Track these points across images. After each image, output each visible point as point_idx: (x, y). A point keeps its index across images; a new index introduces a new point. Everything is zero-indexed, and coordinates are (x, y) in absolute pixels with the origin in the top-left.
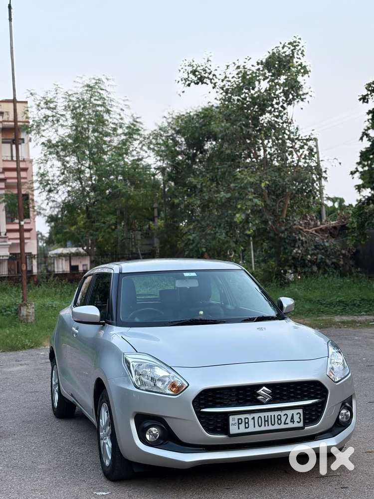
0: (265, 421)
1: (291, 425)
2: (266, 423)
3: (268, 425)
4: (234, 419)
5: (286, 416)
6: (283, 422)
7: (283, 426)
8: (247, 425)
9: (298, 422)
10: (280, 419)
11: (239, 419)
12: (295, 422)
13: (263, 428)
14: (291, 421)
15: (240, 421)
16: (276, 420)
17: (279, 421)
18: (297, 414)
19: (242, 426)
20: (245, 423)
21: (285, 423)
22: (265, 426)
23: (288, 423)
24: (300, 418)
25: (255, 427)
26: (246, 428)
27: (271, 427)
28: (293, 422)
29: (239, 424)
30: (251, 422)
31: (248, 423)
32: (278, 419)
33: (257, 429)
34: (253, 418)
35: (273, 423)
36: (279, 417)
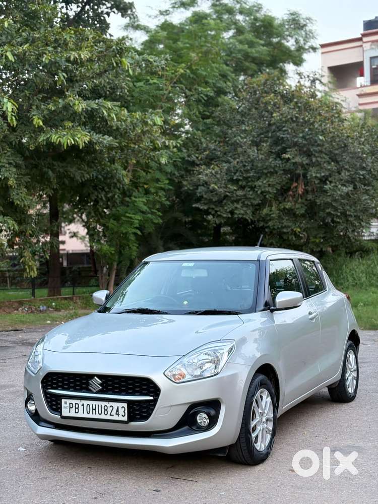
0: (93, 409)
1: (115, 418)
2: (94, 411)
3: (95, 414)
4: (66, 403)
5: (112, 408)
6: (109, 413)
7: (108, 417)
8: (77, 410)
9: (122, 416)
10: (106, 410)
11: (70, 403)
12: (120, 415)
13: (90, 416)
14: (116, 414)
15: (71, 405)
16: (103, 410)
17: (106, 412)
18: (122, 408)
19: (73, 410)
20: (76, 408)
21: (111, 415)
22: (93, 414)
23: (113, 415)
24: (124, 412)
25: (83, 413)
26: (76, 412)
27: (97, 416)
28: (118, 415)
29: (70, 408)
30: (81, 408)
31: (78, 408)
33: (86, 415)
34: (83, 405)
35: (100, 413)
36: (106, 408)
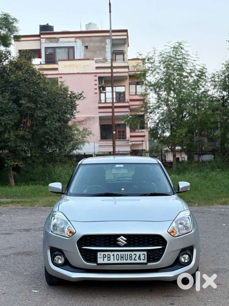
0: (121, 257)
1: (138, 261)
3: (123, 260)
4: (100, 255)
5: (135, 255)
6: (133, 259)
7: (133, 261)
8: (109, 259)
9: (143, 260)
10: (131, 257)
11: (104, 255)
12: (142, 260)
13: (119, 262)
14: (139, 259)
15: (105, 256)
16: (129, 257)
17: (131, 258)
18: (143, 255)
19: (106, 259)
20: (108, 257)
21: (134, 260)
22: (121, 260)
23: (136, 260)
24: (144, 257)
25: (114, 260)
26: (108, 260)
27: (125, 261)
28: (140, 259)
29: (104, 257)
30: (112, 257)
31: (110, 257)
32: (130, 257)
33: (116, 262)
34: (113, 255)
35: (126, 259)
36: (131, 256)
